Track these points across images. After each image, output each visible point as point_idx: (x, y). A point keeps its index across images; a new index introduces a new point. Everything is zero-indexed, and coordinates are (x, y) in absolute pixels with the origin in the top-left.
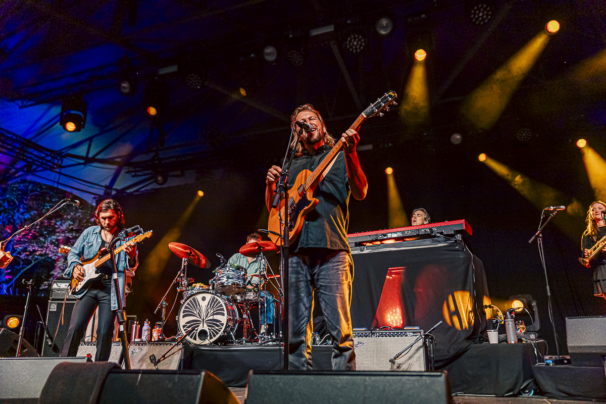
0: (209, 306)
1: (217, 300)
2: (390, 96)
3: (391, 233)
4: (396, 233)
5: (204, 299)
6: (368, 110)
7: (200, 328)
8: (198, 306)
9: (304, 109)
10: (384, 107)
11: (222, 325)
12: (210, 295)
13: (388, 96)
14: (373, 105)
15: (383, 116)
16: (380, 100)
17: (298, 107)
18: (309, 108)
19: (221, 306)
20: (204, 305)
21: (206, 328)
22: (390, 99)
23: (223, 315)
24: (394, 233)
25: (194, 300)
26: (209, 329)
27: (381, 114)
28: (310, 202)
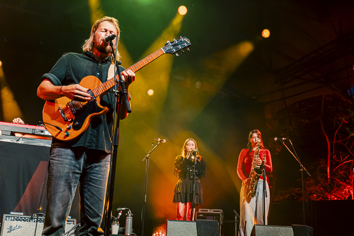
10: (181, 49)
22: (186, 45)
28: (101, 109)
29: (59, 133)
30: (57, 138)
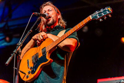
2: (108, 10)
6: (94, 15)
9: (46, 5)
10: (104, 16)
13: (107, 10)
14: (97, 13)
15: (101, 21)
16: (102, 11)
17: (43, 4)
18: (50, 4)
22: (108, 13)
27: (101, 20)
28: (47, 60)
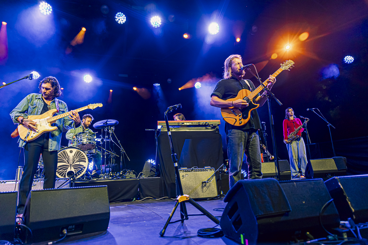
0: (75, 156)
1: (81, 153)
3: (186, 123)
4: (189, 123)
5: (71, 152)
7: (69, 170)
8: (67, 156)
11: (85, 168)
12: (76, 150)
19: (84, 156)
20: (71, 155)
21: (73, 170)
23: (85, 162)
24: (188, 123)
25: (64, 152)
26: (75, 171)
29: (236, 122)
30: (235, 125)
